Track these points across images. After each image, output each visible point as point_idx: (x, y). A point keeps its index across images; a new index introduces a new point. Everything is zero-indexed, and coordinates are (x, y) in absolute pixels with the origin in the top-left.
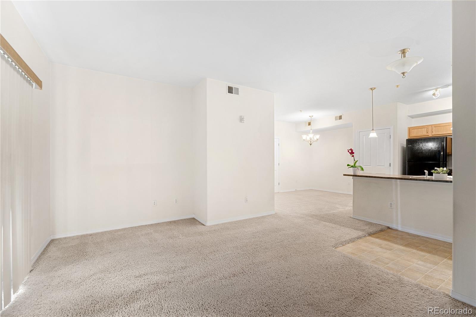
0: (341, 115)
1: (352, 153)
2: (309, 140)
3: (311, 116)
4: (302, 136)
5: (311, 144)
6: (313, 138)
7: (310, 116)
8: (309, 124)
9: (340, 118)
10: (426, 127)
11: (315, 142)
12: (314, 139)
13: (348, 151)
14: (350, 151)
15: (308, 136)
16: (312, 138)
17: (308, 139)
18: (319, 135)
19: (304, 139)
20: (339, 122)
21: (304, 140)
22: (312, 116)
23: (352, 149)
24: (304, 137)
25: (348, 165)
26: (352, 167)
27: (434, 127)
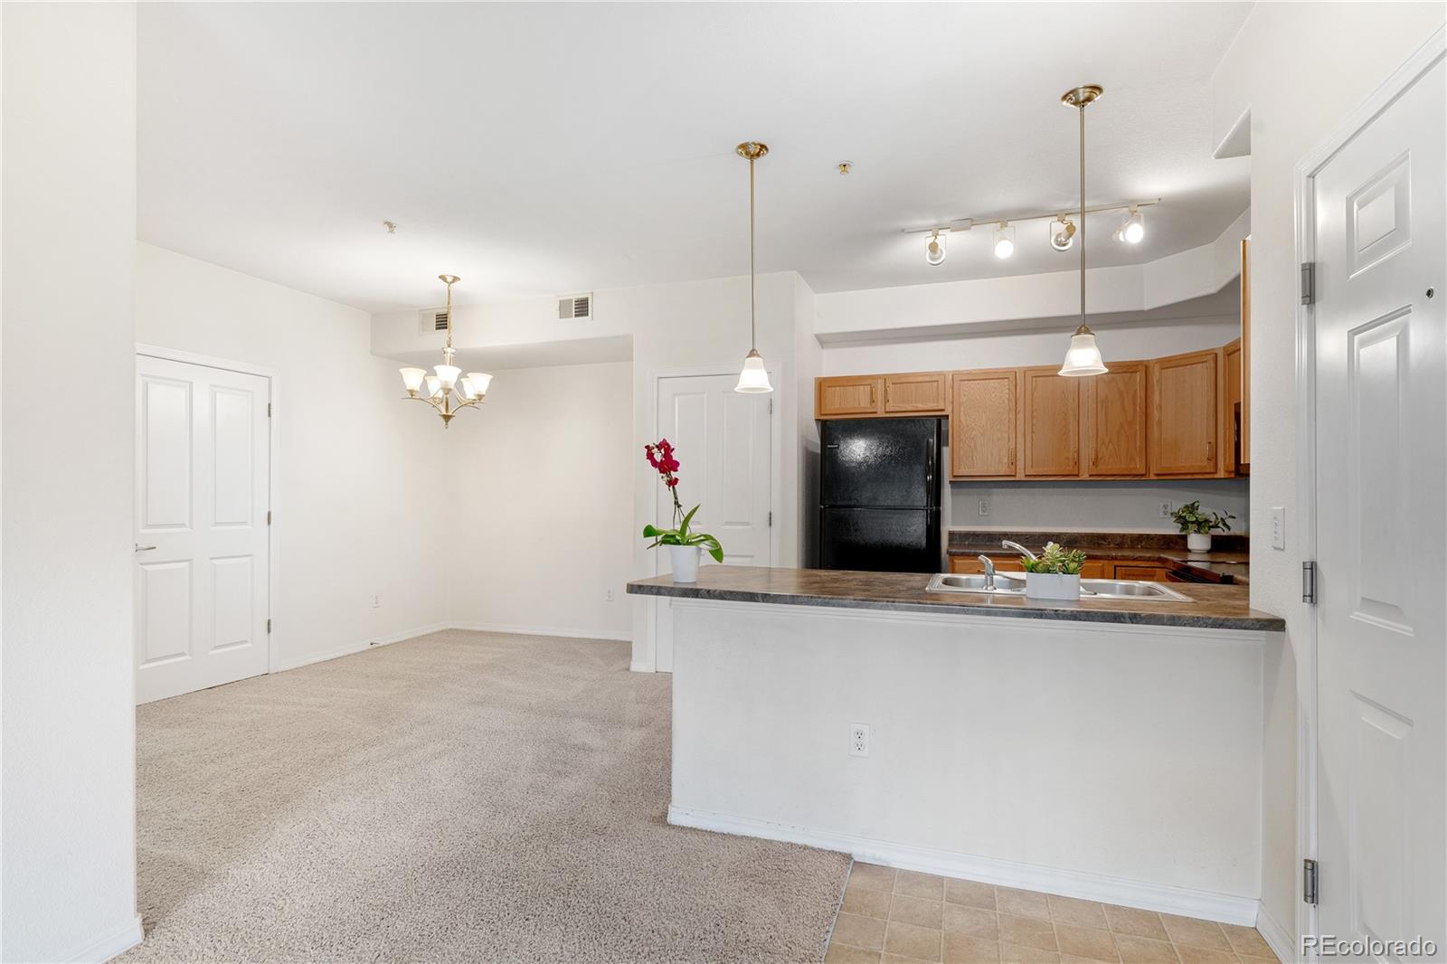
0: (584, 296)
1: (666, 463)
2: (440, 394)
3: (449, 279)
4: (401, 370)
5: (447, 418)
6: (459, 385)
7: (443, 278)
8: (442, 322)
9: (582, 308)
10: (869, 382)
11: (464, 407)
12: (463, 394)
13: (650, 456)
14: (658, 457)
15: (435, 374)
16: (452, 387)
17: (435, 387)
18: (491, 377)
19: (408, 388)
20: (577, 328)
21: (412, 392)
22: (455, 279)
23: (667, 444)
24: (412, 378)
25: (649, 532)
26: (669, 543)
27: (893, 384)
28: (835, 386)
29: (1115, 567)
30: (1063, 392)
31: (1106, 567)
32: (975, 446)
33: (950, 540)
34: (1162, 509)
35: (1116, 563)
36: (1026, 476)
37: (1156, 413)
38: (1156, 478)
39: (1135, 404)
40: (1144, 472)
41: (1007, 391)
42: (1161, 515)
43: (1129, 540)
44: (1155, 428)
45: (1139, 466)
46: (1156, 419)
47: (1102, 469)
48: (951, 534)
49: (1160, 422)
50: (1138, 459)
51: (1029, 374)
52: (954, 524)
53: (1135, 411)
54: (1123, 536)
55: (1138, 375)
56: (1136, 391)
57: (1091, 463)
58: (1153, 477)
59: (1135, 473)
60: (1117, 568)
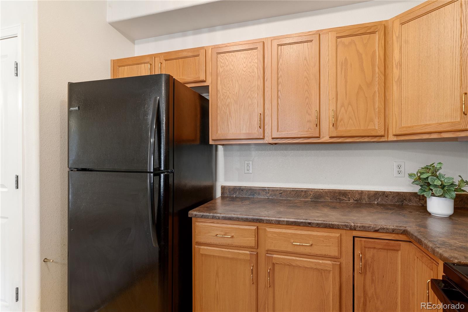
10: (148, 60)
27: (166, 60)
28: (124, 66)
29: (354, 237)
30: (305, 59)
31: (344, 238)
32: (230, 112)
33: (222, 193)
34: (396, 169)
35: (355, 233)
36: (273, 138)
37: (396, 71)
38: (395, 139)
39: (373, 65)
40: (383, 133)
41: (256, 61)
42: (396, 174)
43: (366, 197)
44: (395, 88)
45: (377, 127)
46: (396, 78)
47: (342, 130)
48: (223, 188)
49: (400, 80)
50: (376, 121)
51: (275, 43)
52: (226, 180)
53: (374, 72)
54: (361, 193)
55: (377, 36)
56: (374, 52)
57: (331, 126)
58: (391, 138)
59: (374, 134)
60: (356, 239)
